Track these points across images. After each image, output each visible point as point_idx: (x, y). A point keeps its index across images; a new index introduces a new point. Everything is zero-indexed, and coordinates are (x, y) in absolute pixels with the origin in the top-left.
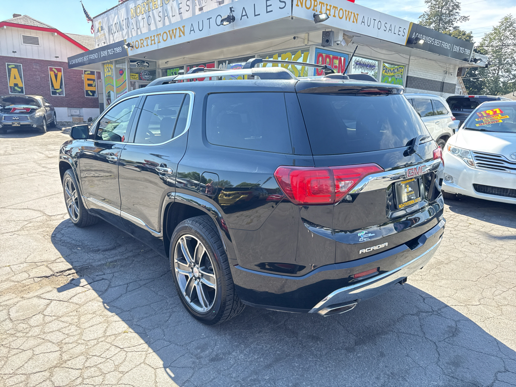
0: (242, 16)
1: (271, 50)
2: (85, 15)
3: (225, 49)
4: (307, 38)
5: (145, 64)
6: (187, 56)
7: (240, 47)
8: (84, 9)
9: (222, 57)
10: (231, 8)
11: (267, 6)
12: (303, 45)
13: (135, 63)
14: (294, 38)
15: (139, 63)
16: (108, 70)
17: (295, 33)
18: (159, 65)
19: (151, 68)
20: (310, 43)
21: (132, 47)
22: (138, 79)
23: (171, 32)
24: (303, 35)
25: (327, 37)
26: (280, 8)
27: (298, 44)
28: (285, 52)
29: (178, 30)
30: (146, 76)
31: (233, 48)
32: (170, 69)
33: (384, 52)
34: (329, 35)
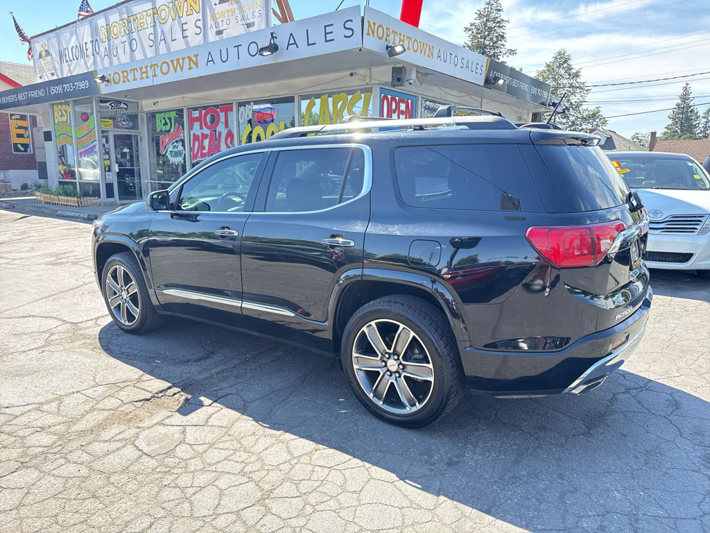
0: (289, 44)
1: (319, 89)
2: (17, 34)
3: (248, 87)
4: (369, 75)
5: (122, 105)
6: (188, 95)
7: (271, 84)
8: (16, 25)
9: (244, 98)
10: (272, 34)
11: (326, 34)
12: (363, 83)
13: (108, 104)
14: (351, 74)
15: (113, 105)
16: (60, 113)
17: (352, 68)
18: (142, 108)
19: (130, 111)
20: (373, 82)
21: (108, 81)
22: (112, 126)
23: (175, 63)
24: (362, 71)
25: (399, 74)
26: (345, 36)
27: (356, 82)
28: (339, 93)
29: (187, 60)
30: (124, 123)
31: (261, 86)
32: (160, 112)
33: (454, 93)
34: (401, 72)
